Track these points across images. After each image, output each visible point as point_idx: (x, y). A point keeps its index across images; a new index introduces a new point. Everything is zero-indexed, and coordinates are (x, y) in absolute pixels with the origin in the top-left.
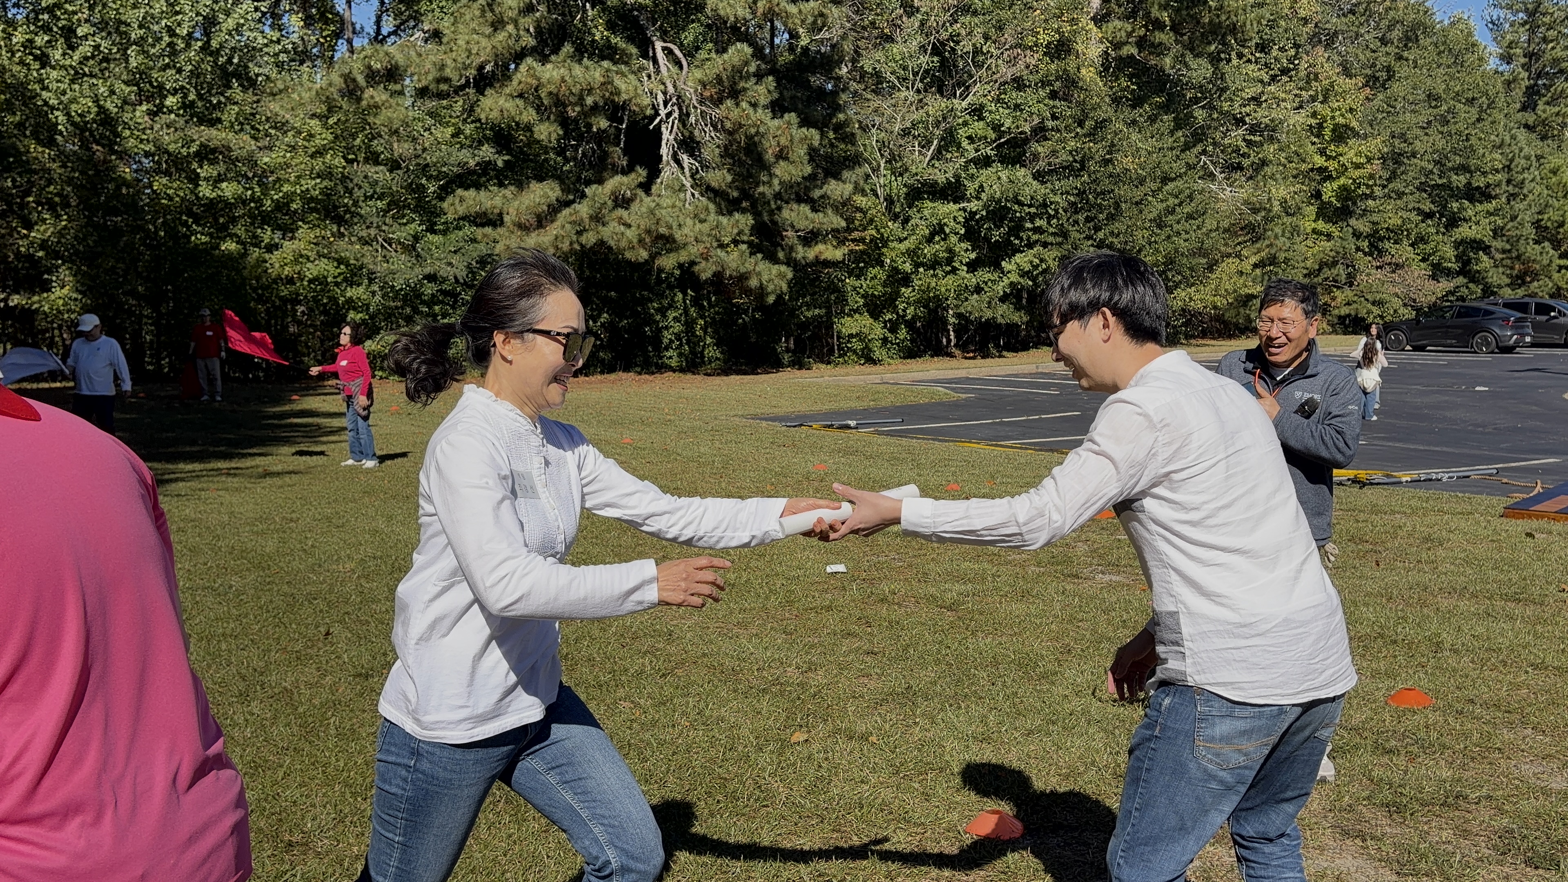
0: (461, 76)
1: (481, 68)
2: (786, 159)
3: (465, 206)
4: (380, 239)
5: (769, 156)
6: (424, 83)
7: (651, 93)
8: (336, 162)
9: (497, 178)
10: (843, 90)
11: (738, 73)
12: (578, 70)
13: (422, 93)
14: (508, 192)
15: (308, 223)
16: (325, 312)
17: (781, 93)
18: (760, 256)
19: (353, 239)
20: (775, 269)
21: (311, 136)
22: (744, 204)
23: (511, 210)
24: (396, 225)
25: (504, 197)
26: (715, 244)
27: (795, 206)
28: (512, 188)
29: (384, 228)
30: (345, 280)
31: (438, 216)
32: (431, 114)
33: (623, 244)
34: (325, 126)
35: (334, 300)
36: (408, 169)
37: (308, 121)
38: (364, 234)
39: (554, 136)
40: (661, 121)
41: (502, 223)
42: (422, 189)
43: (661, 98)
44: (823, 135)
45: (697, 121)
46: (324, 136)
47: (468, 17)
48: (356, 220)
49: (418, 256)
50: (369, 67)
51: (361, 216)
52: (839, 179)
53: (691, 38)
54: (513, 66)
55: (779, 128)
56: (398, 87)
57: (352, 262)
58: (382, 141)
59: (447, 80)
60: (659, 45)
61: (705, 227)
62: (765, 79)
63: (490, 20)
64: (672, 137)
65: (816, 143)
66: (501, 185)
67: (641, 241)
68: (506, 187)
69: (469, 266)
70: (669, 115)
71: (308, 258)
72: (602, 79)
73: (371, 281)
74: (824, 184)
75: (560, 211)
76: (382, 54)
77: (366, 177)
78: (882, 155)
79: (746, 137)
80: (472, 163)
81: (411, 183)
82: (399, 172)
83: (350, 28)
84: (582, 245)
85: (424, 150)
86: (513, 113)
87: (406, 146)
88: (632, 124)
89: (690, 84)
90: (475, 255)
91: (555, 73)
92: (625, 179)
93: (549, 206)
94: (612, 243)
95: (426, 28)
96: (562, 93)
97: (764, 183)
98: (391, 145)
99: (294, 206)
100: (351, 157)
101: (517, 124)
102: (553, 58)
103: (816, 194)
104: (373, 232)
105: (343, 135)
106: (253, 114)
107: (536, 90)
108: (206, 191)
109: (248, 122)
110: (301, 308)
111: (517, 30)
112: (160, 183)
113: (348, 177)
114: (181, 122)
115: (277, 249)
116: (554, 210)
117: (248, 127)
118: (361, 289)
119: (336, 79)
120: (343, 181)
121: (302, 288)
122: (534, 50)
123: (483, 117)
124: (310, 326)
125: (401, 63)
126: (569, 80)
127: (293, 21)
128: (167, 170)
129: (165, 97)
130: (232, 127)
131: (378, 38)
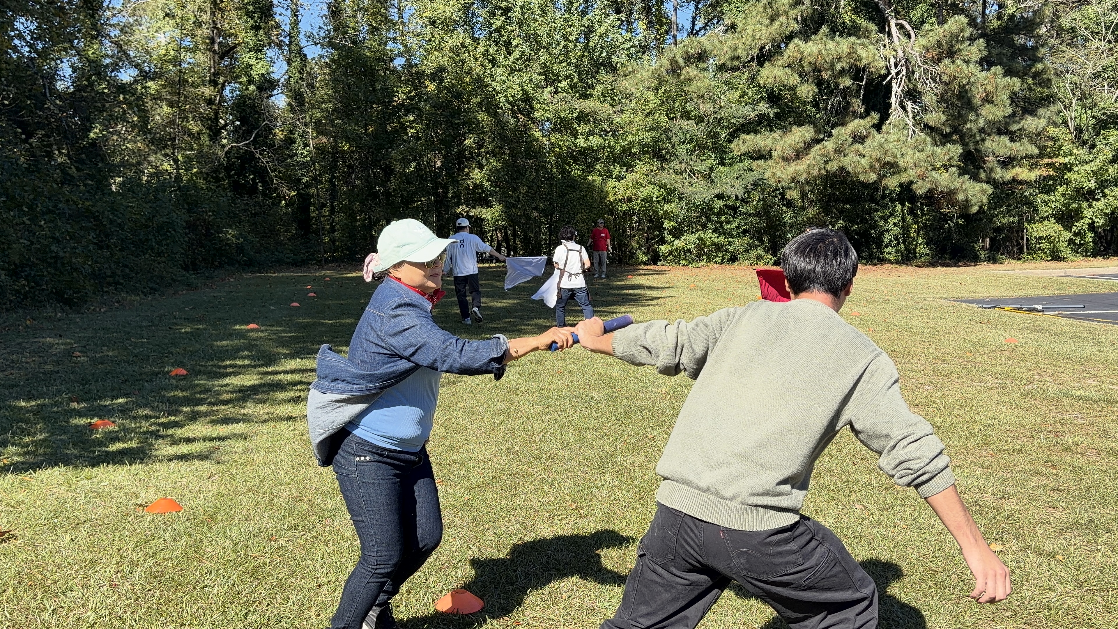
0: (748, 55)
1: (762, 48)
2: (991, 102)
3: (746, 146)
4: (688, 171)
5: (977, 101)
6: (723, 61)
7: (886, 58)
8: (662, 119)
9: (769, 125)
10: (1042, 46)
11: (955, 38)
12: (831, 45)
13: (721, 68)
14: (777, 134)
15: (643, 161)
16: (650, 221)
17: (989, 51)
18: (967, 177)
19: (670, 171)
20: (978, 186)
21: (647, 102)
22: (954, 137)
23: (778, 148)
24: (699, 161)
25: (774, 138)
26: (930, 168)
27: (996, 138)
28: (780, 132)
29: (691, 163)
30: (664, 199)
31: (726, 153)
32: (726, 83)
33: (859, 169)
34: (656, 95)
35: (656, 212)
36: (709, 122)
37: (645, 92)
38: (677, 167)
39: (811, 93)
40: (892, 78)
41: (771, 157)
42: (717, 135)
43: (892, 61)
44: (1023, 81)
45: (920, 76)
46: (655, 101)
48: (673, 158)
49: (712, 182)
50: (687, 53)
51: (677, 156)
52: (1036, 115)
53: (918, 15)
54: (783, 46)
55: (986, 79)
56: (705, 65)
57: (668, 186)
58: (693, 103)
59: (738, 58)
60: (893, 22)
61: (923, 155)
62: (977, 41)
63: (770, 14)
64: (900, 89)
65: (1016, 89)
66: (771, 130)
67: (872, 167)
68: (775, 131)
69: (746, 188)
70: (898, 74)
71: (641, 185)
72: (849, 50)
73: (680, 199)
74: (1022, 119)
75: (813, 147)
76: (695, 43)
77: (681, 128)
78: (1074, 94)
79: (959, 86)
81: (711, 131)
82: (703, 124)
83: (675, 27)
84: (828, 171)
85: (720, 108)
86: (783, 79)
87: (709, 106)
88: (870, 82)
89: (916, 49)
90: (750, 179)
91: (814, 48)
92: (862, 122)
93: (805, 143)
94: (850, 169)
95: (726, 23)
96: (819, 62)
97: (971, 121)
98: (699, 105)
99: (634, 150)
100: (672, 114)
101: (785, 86)
102: (813, 37)
103: (1015, 127)
104: (683, 166)
105: (668, 100)
106: (612, 90)
107: (800, 62)
108: (581, 142)
109: (608, 95)
110: (635, 218)
111: (788, 19)
112: (555, 137)
113: (668, 129)
114: (569, 97)
115: (623, 179)
116: (808, 146)
117: (609, 98)
118: (673, 205)
119: (665, 62)
120: (665, 131)
121: (636, 205)
122: (800, 32)
123: (762, 83)
124: (640, 230)
125: (708, 49)
126: (824, 53)
127: (640, 26)
128: (560, 129)
129: (561, 81)
130: (599, 99)
131: (693, 32)
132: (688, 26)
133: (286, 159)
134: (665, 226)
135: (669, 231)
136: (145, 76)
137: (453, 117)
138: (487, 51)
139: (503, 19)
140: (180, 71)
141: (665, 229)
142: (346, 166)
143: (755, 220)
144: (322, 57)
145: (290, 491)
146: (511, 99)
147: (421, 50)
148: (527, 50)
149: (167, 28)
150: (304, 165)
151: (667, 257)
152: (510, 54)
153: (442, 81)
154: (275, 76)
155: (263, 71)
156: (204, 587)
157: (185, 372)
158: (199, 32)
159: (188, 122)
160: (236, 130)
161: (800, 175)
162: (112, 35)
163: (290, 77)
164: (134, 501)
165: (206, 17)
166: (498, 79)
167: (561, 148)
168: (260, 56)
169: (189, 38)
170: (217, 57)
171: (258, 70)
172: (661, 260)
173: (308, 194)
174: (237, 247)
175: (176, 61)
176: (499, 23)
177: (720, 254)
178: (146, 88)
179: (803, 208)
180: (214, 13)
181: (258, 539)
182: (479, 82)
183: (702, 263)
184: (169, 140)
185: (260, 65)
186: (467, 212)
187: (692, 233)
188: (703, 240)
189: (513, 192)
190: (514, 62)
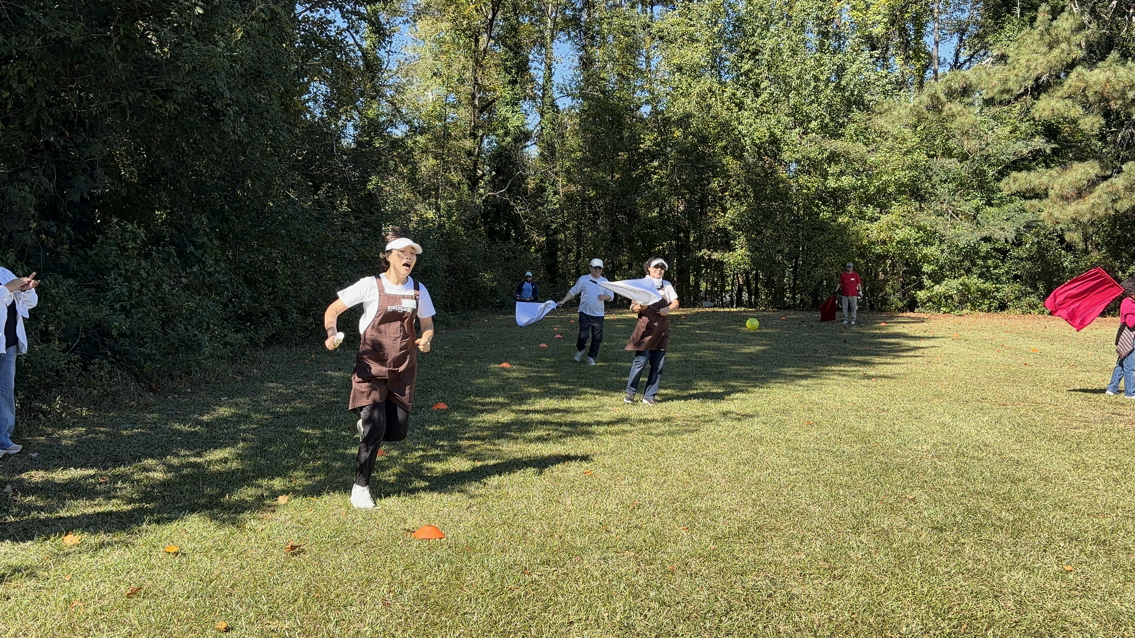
0: (1021, 87)
1: (1037, 79)
3: (1017, 184)
4: (950, 212)
6: (991, 95)
8: (921, 158)
9: (1045, 162)
12: (1122, 71)
13: (989, 102)
14: (1054, 172)
15: (899, 201)
16: (907, 264)
19: (930, 212)
21: (905, 140)
23: (1055, 186)
24: (962, 202)
25: (1051, 175)
28: (1058, 168)
29: (954, 203)
30: (922, 241)
31: (993, 192)
32: (994, 118)
34: (914, 132)
35: (913, 255)
36: (974, 160)
37: (903, 130)
38: (938, 208)
39: (1097, 125)
41: (1047, 195)
42: (983, 173)
46: (913, 140)
47: (1029, 41)
48: (933, 198)
49: (978, 223)
50: (950, 87)
51: (936, 196)
54: (1063, 75)
56: (970, 100)
57: (929, 228)
58: (956, 140)
59: (1009, 91)
63: (1047, 41)
66: (1048, 167)
68: (1052, 168)
69: (1018, 230)
71: (897, 227)
73: (941, 242)
75: (1099, 184)
76: (960, 77)
77: (942, 167)
80: (1025, 151)
81: (976, 169)
82: (967, 162)
83: (936, 61)
84: (1116, 211)
85: (987, 145)
86: (1062, 111)
87: (974, 142)
90: (1023, 221)
91: (1101, 76)
93: (1089, 181)
95: (995, 54)
96: (1106, 91)
98: (962, 142)
100: (932, 153)
101: (1065, 119)
102: (1100, 64)
104: (945, 206)
105: (929, 138)
106: (866, 129)
107: (1083, 91)
108: (832, 183)
109: (862, 134)
110: (888, 262)
111: (1070, 46)
112: (803, 179)
113: (929, 168)
114: (819, 137)
115: (876, 220)
116: (1093, 184)
117: (862, 138)
118: (933, 248)
119: (925, 98)
120: (925, 171)
121: (892, 248)
122: (1084, 59)
123: (1037, 116)
124: (895, 274)
125: (974, 81)
126: (1113, 80)
127: (897, 62)
128: (808, 170)
129: (810, 122)
130: (852, 138)
131: (957, 65)
132: (950, 59)
133: (537, 207)
134: (923, 270)
135: (929, 276)
136: (415, 131)
137: (698, 161)
138: (734, 94)
139: (751, 62)
140: (445, 126)
141: (924, 273)
142: (592, 212)
143: (1028, 265)
144: (573, 108)
145: (542, 526)
146: (758, 141)
147: (668, 97)
148: (777, 92)
149: (434, 87)
150: (554, 212)
151: (925, 303)
152: (757, 96)
153: (688, 126)
154: (530, 128)
155: (518, 123)
156: (465, 614)
157: (446, 407)
158: (462, 89)
159: (450, 172)
160: (492, 181)
161: (1083, 215)
162: (388, 94)
163: (542, 128)
164: (402, 526)
165: (468, 75)
166: (745, 121)
167: (809, 190)
168: (516, 108)
169: (453, 95)
170: (477, 111)
171: (514, 122)
172: (918, 307)
173: (556, 240)
174: (491, 290)
175: (441, 117)
176: (747, 67)
177: (987, 302)
178: (415, 142)
179: (1086, 252)
180: (476, 70)
181: (513, 571)
182: (726, 127)
183: (965, 311)
184: (433, 190)
185: (516, 117)
186: (710, 256)
187: (955, 277)
188: (967, 286)
189: (756, 235)
190: (761, 105)
